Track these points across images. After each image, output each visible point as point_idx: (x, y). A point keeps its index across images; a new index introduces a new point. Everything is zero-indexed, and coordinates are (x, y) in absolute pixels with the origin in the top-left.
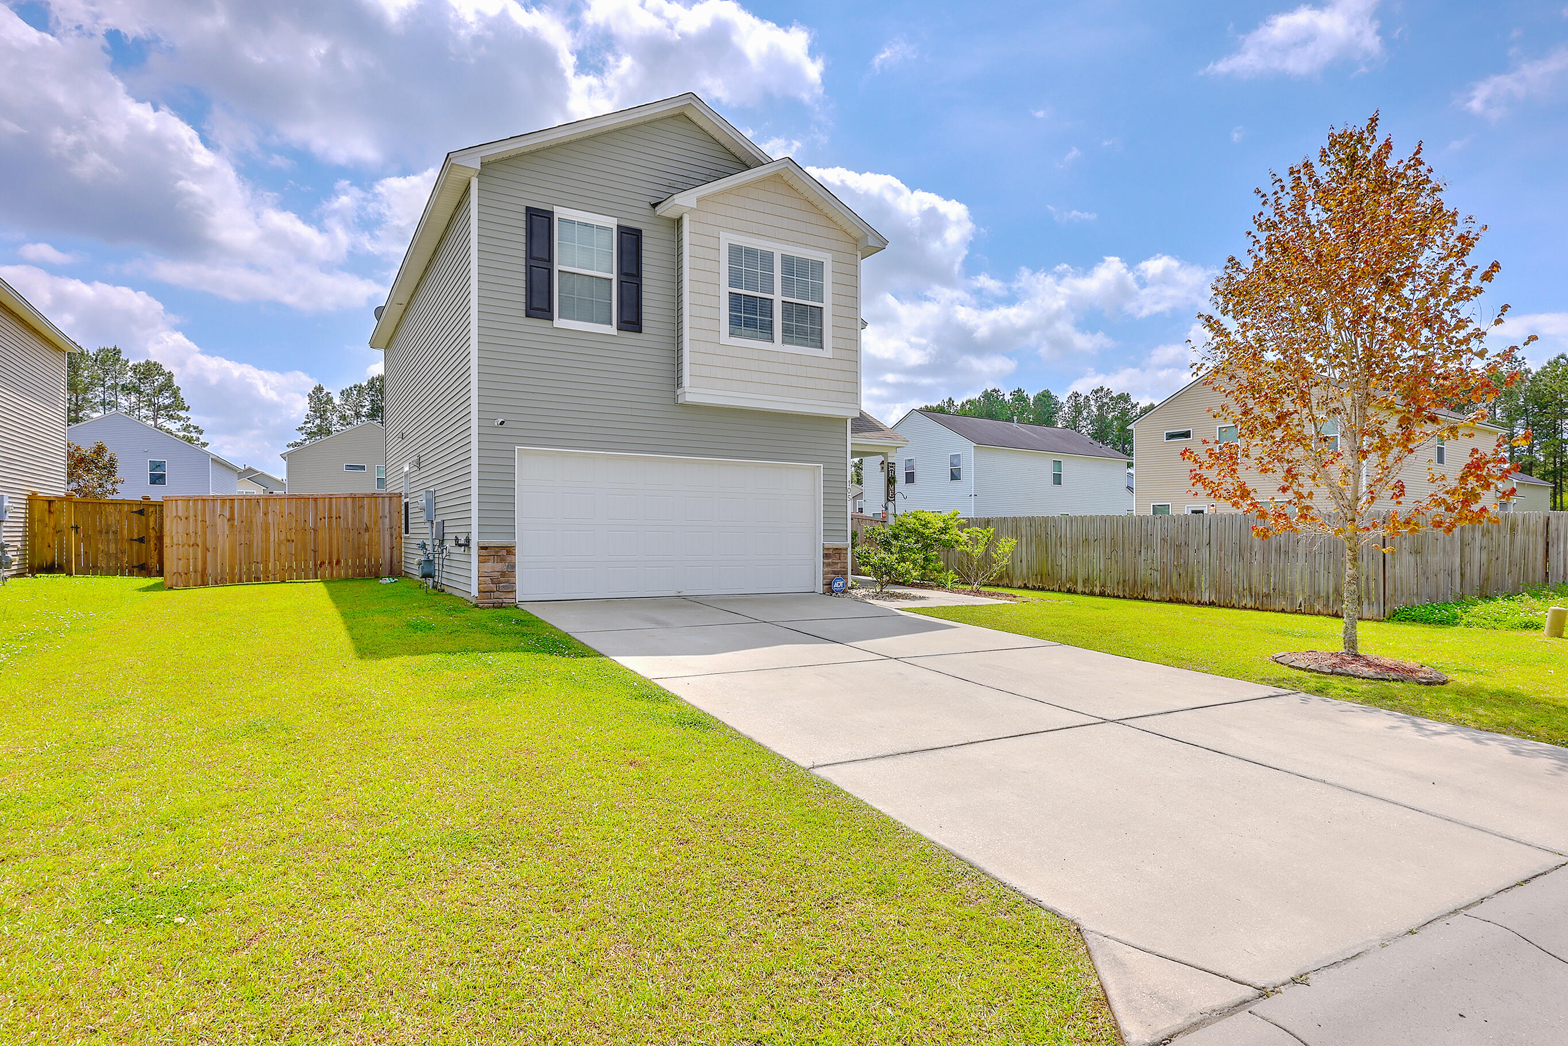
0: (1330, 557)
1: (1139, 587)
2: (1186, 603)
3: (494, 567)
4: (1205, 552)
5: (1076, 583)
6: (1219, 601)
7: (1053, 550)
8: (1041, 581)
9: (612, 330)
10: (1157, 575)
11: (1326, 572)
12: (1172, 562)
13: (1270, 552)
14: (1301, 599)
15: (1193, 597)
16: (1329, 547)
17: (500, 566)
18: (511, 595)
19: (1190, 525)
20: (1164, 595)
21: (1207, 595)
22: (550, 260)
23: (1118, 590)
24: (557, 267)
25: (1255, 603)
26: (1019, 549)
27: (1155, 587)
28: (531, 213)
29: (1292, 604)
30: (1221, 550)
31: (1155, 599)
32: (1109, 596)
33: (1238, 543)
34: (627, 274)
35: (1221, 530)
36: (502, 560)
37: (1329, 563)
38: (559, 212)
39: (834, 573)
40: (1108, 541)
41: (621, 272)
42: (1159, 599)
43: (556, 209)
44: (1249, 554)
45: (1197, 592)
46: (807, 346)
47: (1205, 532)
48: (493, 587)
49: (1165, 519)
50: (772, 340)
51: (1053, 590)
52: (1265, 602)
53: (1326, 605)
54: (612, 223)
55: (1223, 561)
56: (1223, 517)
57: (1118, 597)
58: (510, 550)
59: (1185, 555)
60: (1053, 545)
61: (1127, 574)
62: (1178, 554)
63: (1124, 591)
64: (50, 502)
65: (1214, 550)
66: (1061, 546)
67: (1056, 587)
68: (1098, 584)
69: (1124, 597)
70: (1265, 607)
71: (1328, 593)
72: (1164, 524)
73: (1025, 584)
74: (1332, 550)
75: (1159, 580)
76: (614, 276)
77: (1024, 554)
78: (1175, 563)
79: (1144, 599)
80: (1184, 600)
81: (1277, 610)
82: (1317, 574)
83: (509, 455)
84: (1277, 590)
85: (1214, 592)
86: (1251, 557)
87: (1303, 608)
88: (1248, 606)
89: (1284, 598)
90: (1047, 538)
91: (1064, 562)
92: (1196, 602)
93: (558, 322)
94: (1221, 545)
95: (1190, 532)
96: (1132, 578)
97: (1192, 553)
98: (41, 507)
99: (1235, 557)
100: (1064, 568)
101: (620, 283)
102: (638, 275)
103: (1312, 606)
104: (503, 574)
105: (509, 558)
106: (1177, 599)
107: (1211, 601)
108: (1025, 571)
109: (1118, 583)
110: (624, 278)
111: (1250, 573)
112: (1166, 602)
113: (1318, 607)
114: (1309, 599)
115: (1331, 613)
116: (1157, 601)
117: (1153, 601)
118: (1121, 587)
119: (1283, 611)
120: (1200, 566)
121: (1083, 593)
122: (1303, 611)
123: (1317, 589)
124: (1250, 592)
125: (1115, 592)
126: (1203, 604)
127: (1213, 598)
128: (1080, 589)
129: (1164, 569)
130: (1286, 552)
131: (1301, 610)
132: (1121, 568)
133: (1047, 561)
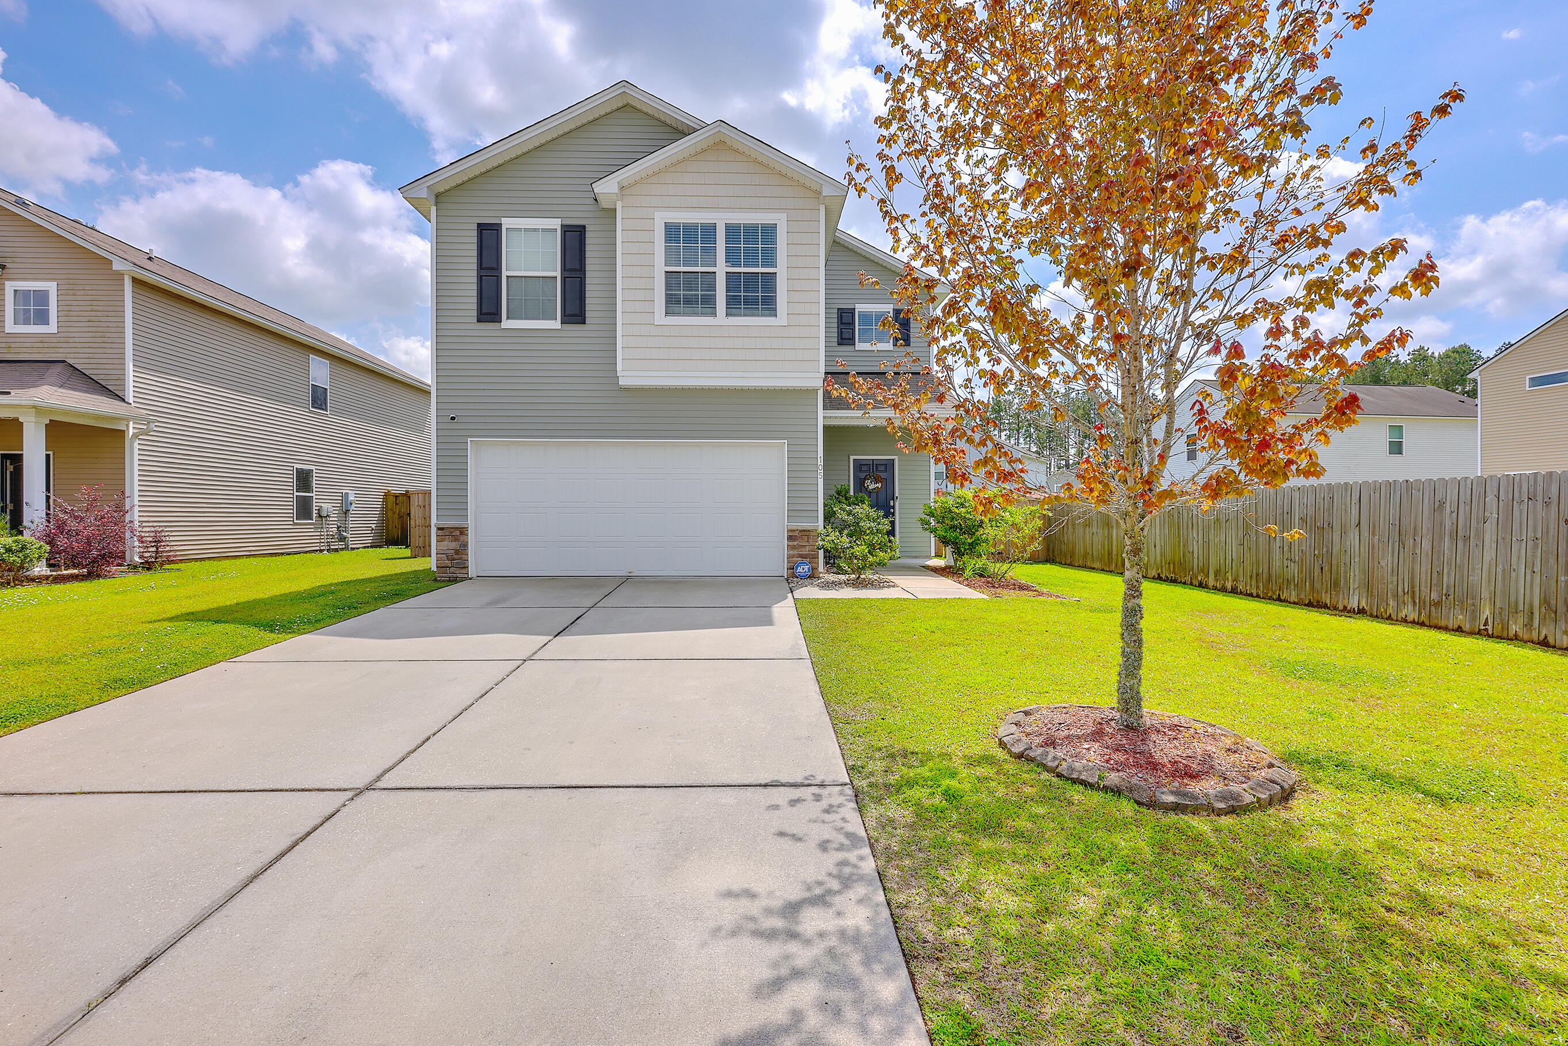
0: (1535, 546)
1: (1274, 585)
2: (1329, 608)
3: (450, 545)
4: (1353, 536)
5: (1207, 576)
6: (1371, 608)
7: (1185, 533)
8: (1174, 572)
9: (556, 324)
10: (1294, 569)
11: (1529, 572)
12: (1312, 550)
13: (1441, 538)
14: (1487, 612)
15: (1338, 601)
16: (1535, 531)
17: (454, 545)
18: (464, 571)
19: (1335, 498)
20: (1303, 596)
21: (1356, 598)
22: (498, 268)
23: (1251, 585)
24: (505, 274)
25: (1420, 614)
26: (1153, 531)
27: (1292, 584)
28: (482, 228)
29: (1474, 618)
30: (1374, 534)
31: (1292, 601)
32: (1241, 593)
33: (1397, 523)
34: (571, 270)
35: (1375, 505)
36: (456, 539)
37: (1534, 556)
38: (507, 223)
39: (801, 556)
40: (1241, 521)
41: (564, 268)
42: (1296, 600)
43: (504, 221)
44: (1412, 541)
45: (1343, 594)
46: (758, 316)
47: (1353, 509)
48: (448, 563)
49: (1304, 492)
50: (714, 314)
51: (1185, 583)
52: (1433, 614)
53: (1528, 625)
54: (556, 224)
55: (1376, 551)
56: (1378, 486)
57: (1251, 595)
58: (463, 531)
59: (1329, 541)
60: (1185, 527)
61: (1261, 564)
62: (1319, 539)
63: (1258, 587)
64: (396, 497)
65: (1365, 534)
66: (1192, 528)
67: (1188, 579)
68: (1230, 578)
69: (1258, 596)
70: (1434, 622)
71: (1531, 606)
72: (1303, 498)
73: (1159, 574)
74: (1539, 535)
75: (1296, 575)
76: (558, 274)
77: (1158, 537)
78: (1316, 552)
79: (1279, 599)
80: (1326, 604)
81: (1451, 627)
82: (1513, 574)
83: (462, 446)
84: (1452, 597)
85: (1365, 595)
86: (1414, 545)
87: (1490, 628)
88: (1410, 618)
89: (1462, 609)
90: (1179, 517)
91: (1196, 548)
92: (1341, 608)
93: (506, 324)
94: (1374, 527)
95: (1335, 509)
96: (1266, 571)
97: (1336, 537)
98: (392, 499)
99: (1393, 545)
100: (1196, 556)
101: (564, 279)
102: (581, 269)
103: (1506, 627)
104: (457, 552)
105: (462, 538)
106: (1318, 602)
107: (1361, 608)
108: (1158, 558)
109: (1251, 577)
110: (567, 274)
111: (1413, 569)
112: (1305, 605)
113: (1514, 628)
114: (1500, 613)
115: (1536, 639)
116: (1294, 603)
117: (1290, 603)
118: (1254, 583)
119: (1459, 630)
120: (1348, 557)
121: (1215, 588)
122: (1490, 632)
123: (1513, 599)
124: (1413, 598)
125: (1248, 588)
126: (1349, 612)
127: (1363, 604)
128: (1211, 582)
129: (1302, 560)
130: (1467, 539)
131: (1486, 630)
132: (1254, 557)
133: (1179, 546)
